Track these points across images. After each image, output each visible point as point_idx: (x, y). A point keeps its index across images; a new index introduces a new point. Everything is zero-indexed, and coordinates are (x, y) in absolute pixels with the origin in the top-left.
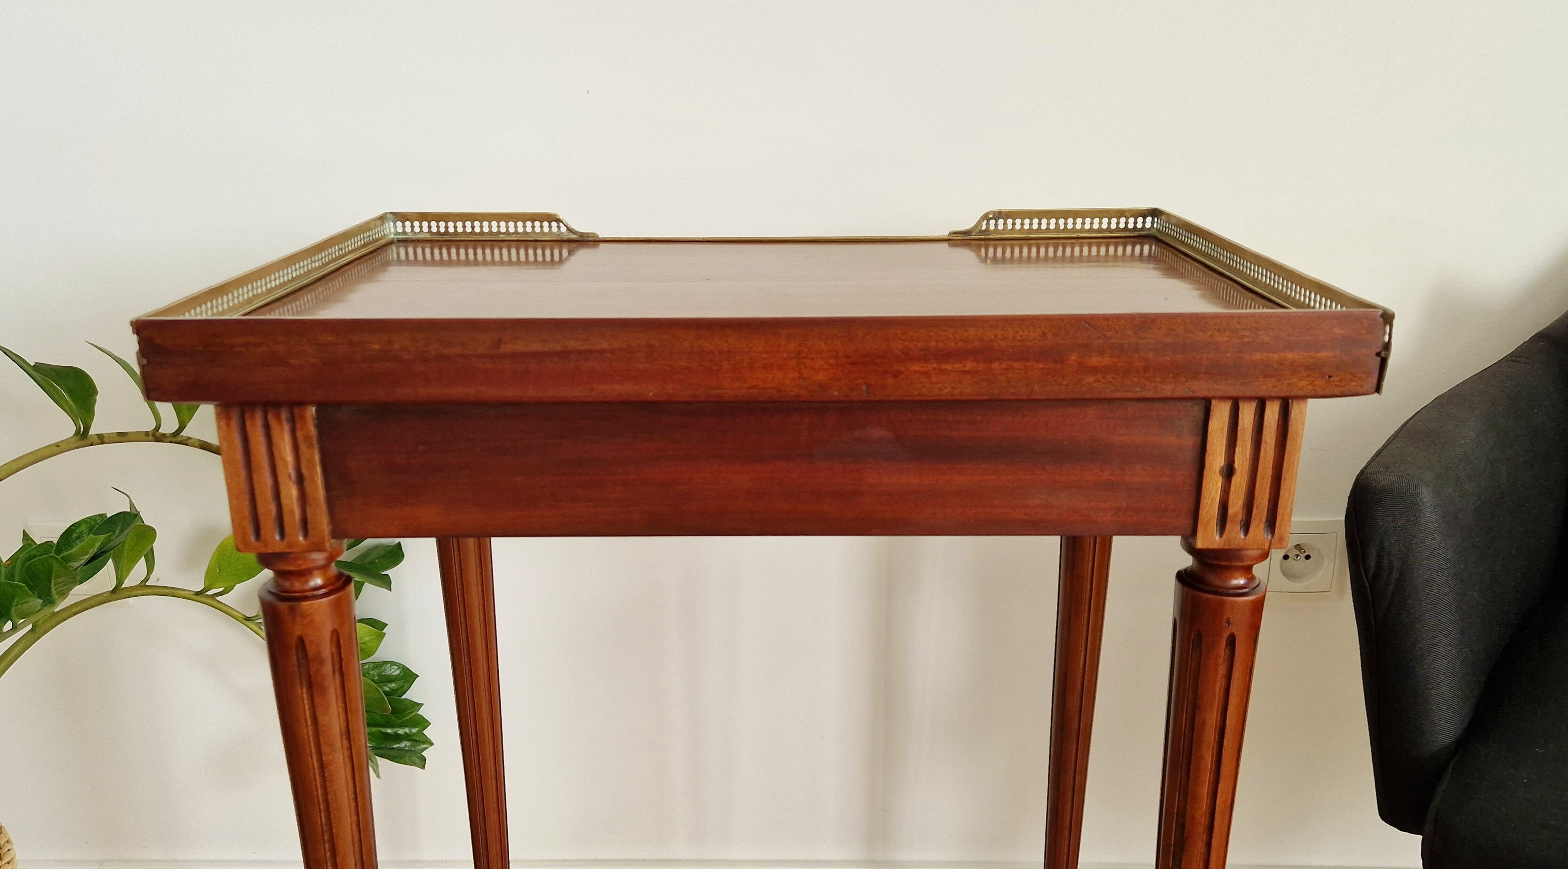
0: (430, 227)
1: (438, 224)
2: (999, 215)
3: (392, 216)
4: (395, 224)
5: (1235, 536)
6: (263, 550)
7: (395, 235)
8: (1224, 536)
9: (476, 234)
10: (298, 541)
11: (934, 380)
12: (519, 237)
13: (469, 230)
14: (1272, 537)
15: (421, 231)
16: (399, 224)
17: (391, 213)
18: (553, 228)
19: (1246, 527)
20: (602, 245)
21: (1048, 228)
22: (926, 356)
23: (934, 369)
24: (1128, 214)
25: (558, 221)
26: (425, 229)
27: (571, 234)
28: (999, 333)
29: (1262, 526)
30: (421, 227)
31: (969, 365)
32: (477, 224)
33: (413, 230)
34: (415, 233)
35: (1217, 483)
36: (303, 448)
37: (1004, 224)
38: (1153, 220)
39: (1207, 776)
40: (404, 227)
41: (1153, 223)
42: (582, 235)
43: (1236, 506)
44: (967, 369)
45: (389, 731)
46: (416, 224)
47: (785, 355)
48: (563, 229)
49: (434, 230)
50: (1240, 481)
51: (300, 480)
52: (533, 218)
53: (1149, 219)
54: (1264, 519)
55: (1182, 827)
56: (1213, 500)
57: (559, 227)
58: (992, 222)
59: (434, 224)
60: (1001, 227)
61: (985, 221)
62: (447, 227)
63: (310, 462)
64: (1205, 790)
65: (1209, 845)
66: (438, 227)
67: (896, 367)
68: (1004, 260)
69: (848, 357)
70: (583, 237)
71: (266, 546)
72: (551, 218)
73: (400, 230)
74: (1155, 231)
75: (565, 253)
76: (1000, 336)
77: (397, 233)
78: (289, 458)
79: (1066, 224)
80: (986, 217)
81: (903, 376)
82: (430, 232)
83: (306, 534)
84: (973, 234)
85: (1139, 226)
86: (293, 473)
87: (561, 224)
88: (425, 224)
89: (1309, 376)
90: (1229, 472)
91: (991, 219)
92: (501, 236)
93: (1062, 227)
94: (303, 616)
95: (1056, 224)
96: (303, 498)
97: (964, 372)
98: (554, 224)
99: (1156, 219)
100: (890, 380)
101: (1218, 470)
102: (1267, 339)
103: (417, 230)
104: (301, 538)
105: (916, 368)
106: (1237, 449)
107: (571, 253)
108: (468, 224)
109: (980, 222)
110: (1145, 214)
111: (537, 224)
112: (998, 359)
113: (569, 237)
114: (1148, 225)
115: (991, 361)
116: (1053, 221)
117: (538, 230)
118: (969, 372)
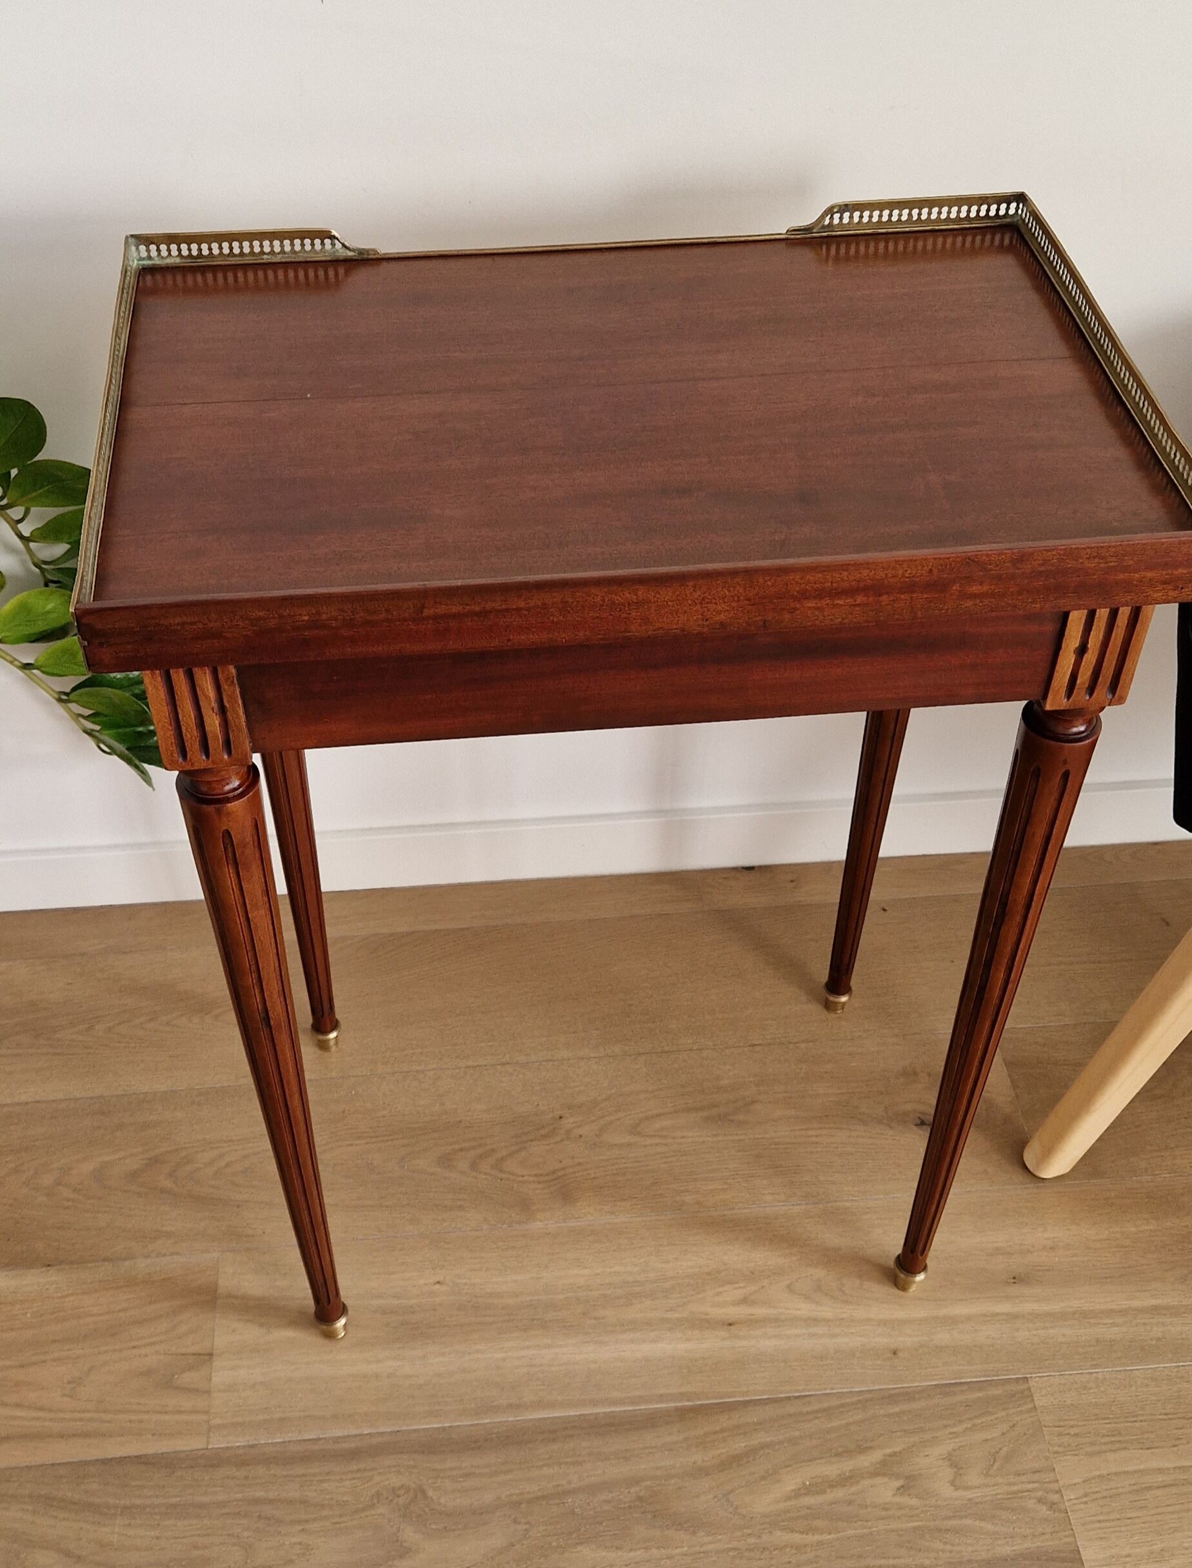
0: (179, 250)
1: (189, 247)
2: (845, 208)
3: (133, 240)
4: (137, 249)
5: (1080, 696)
6: (188, 768)
7: (138, 260)
8: (1071, 699)
9: (235, 255)
10: (224, 759)
11: (826, 613)
12: (287, 258)
13: (226, 251)
14: (1113, 697)
15: (170, 254)
16: (142, 248)
17: (132, 236)
18: (326, 246)
19: (1091, 690)
20: (385, 264)
21: (899, 220)
22: (820, 594)
23: (828, 604)
24: (990, 200)
25: (333, 238)
26: (175, 252)
27: (348, 251)
28: (890, 572)
29: (1105, 689)
30: (169, 250)
31: (860, 599)
32: (236, 244)
33: (159, 254)
34: (162, 258)
35: (1070, 660)
36: (225, 687)
37: (850, 217)
38: (1018, 205)
39: (1031, 869)
40: (148, 251)
41: (1017, 209)
42: (361, 252)
43: (1084, 677)
44: (858, 602)
45: (141, 729)
46: (163, 247)
47: (690, 602)
48: (338, 246)
49: (185, 252)
50: (1090, 657)
51: (223, 710)
52: (302, 235)
53: (1013, 205)
54: (1108, 684)
55: (1004, 905)
56: (1064, 674)
57: (333, 245)
58: (836, 216)
59: (184, 247)
60: (846, 220)
61: (829, 216)
62: (200, 250)
63: (232, 698)
64: (1027, 881)
65: (1025, 918)
66: (190, 250)
67: (792, 605)
68: (847, 258)
69: (749, 600)
70: (363, 254)
71: (192, 765)
72: (325, 235)
73: (144, 254)
74: (1019, 218)
75: (341, 271)
76: (890, 575)
77: (141, 259)
78: (211, 693)
79: (920, 214)
80: (830, 211)
81: (798, 612)
82: (180, 254)
83: (230, 753)
84: (815, 231)
85: (1002, 212)
86: (214, 704)
87: (336, 241)
88: (174, 247)
89: (1164, 589)
90: (1082, 650)
91: (837, 212)
92: (265, 256)
93: (915, 218)
94: (228, 814)
95: (909, 215)
96: (225, 724)
97: (855, 605)
98: (327, 241)
99: (1021, 206)
100: (787, 616)
101: (1072, 650)
102: (1131, 562)
103: (164, 253)
104: (226, 757)
105: (811, 604)
106: (1092, 633)
107: (347, 273)
108: (225, 245)
109: (823, 217)
110: (1008, 199)
111: (307, 241)
112: (887, 593)
113: (344, 254)
114: (1012, 211)
115: (880, 595)
116: (906, 212)
117: (308, 247)
118: (859, 605)
